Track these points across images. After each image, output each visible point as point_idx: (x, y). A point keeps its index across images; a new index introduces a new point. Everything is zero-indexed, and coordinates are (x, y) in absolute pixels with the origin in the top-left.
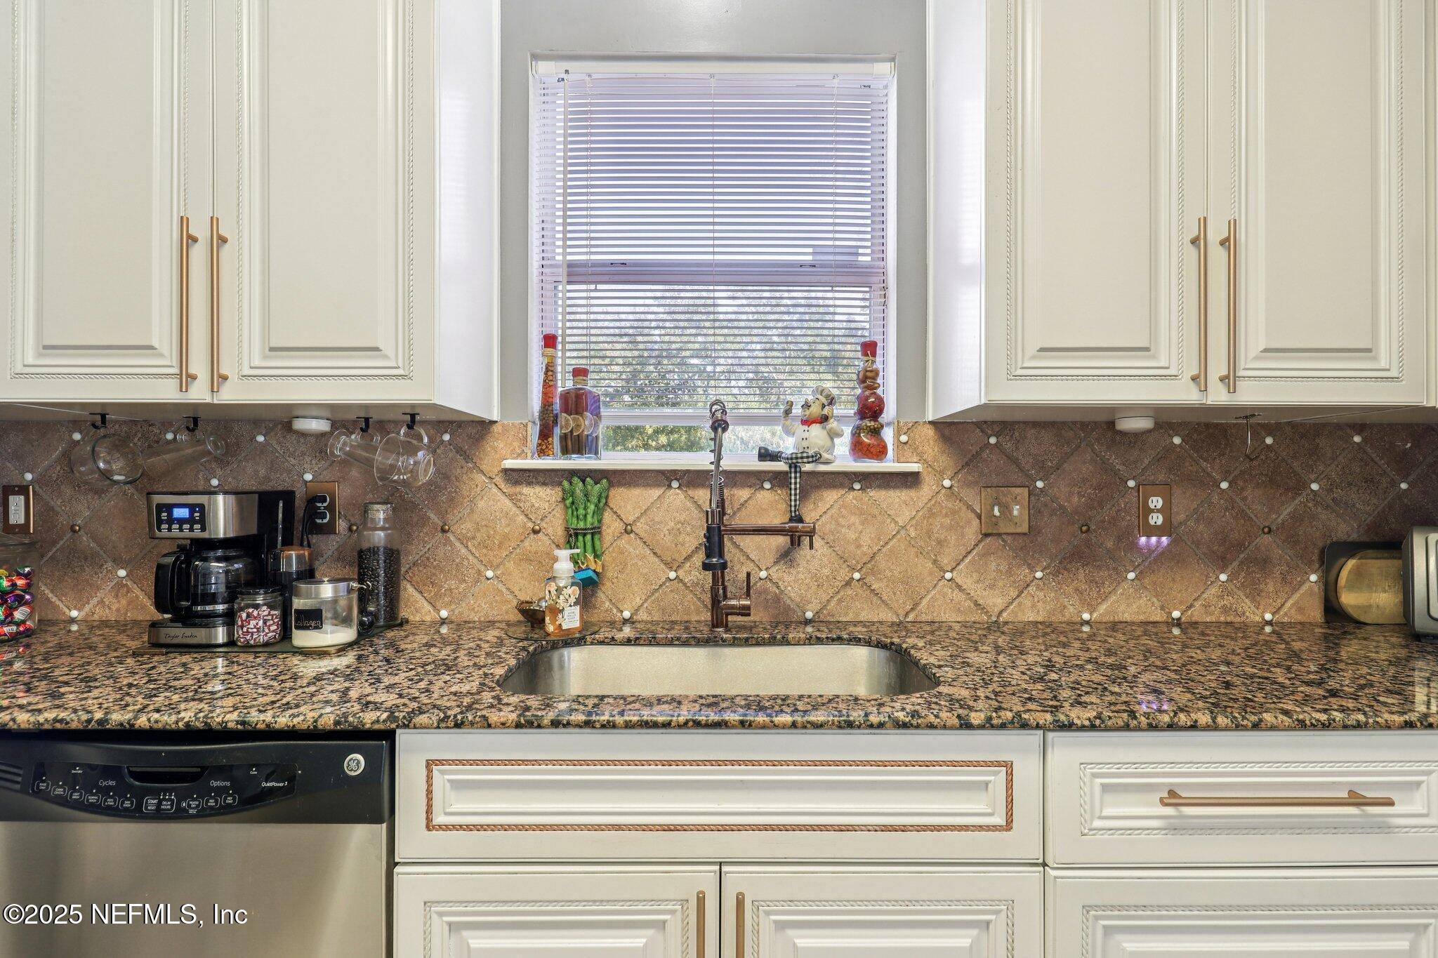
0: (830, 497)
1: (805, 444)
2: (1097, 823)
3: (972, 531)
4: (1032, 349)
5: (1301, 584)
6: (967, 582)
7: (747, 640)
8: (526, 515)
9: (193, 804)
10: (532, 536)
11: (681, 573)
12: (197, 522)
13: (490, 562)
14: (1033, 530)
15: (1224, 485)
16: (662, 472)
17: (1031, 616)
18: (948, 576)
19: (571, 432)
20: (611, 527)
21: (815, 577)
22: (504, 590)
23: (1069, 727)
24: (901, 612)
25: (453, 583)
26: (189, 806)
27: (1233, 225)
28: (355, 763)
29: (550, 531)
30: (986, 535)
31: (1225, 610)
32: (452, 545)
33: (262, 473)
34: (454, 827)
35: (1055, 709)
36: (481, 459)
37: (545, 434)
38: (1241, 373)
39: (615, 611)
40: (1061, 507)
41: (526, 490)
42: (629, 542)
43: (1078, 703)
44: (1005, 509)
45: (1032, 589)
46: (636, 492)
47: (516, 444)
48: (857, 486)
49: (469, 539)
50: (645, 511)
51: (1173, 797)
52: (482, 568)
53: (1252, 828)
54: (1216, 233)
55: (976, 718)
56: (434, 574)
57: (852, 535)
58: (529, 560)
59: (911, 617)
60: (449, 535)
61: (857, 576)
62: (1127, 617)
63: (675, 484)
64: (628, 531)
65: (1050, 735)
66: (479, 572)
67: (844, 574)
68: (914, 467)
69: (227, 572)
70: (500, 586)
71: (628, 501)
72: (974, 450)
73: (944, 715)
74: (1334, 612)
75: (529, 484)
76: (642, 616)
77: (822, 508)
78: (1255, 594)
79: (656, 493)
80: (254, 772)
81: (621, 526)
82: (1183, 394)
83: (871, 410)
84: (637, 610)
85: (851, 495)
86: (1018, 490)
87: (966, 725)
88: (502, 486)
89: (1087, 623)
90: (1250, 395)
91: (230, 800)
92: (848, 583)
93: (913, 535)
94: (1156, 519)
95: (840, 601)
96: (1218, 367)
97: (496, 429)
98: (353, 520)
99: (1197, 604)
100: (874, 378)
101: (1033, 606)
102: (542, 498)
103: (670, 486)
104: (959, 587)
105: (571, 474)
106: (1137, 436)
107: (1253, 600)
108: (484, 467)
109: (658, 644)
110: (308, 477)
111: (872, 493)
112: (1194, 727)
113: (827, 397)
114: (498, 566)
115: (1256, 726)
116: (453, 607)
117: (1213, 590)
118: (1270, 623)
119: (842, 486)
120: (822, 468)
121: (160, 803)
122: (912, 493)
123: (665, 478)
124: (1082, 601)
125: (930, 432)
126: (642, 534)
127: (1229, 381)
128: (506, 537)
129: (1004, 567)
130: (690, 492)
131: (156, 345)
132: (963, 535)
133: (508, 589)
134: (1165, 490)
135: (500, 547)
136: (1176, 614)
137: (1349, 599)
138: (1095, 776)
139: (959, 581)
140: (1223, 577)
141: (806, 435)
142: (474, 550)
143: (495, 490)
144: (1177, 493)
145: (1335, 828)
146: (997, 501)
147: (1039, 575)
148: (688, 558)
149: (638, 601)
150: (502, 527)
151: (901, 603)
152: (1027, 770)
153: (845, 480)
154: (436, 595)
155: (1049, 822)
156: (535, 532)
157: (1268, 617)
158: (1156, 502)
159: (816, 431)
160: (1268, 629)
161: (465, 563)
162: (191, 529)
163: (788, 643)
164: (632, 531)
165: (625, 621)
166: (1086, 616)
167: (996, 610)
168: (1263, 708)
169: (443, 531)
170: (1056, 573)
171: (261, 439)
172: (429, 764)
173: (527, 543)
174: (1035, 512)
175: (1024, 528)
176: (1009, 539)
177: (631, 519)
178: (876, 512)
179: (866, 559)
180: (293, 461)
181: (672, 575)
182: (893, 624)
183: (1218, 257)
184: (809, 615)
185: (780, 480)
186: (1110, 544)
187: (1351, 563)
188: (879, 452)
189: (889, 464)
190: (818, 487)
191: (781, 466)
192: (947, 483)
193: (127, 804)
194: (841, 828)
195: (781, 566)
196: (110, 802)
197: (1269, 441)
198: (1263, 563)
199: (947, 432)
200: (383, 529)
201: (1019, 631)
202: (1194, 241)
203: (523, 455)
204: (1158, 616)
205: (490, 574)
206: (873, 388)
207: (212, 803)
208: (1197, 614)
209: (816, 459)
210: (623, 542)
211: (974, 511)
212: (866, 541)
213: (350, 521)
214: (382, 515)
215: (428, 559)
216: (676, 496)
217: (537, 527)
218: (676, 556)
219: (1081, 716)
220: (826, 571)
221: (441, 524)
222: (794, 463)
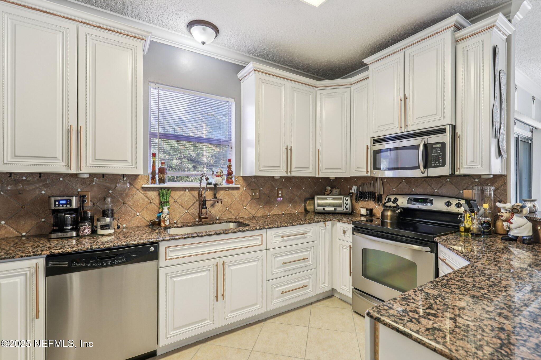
0: (222, 192)
1: (217, 181)
2: (274, 242)
3: (249, 198)
4: (262, 166)
5: (301, 205)
6: (248, 209)
7: (208, 224)
8: (148, 199)
9: (116, 262)
10: (150, 204)
11: (188, 211)
12: (68, 204)
13: (138, 211)
14: (260, 198)
15: (290, 188)
16: (184, 187)
17: (259, 215)
18: (245, 208)
19: (162, 178)
20: (171, 201)
21: (219, 210)
22: (142, 218)
23: (270, 228)
24: (236, 216)
25: (127, 217)
26: (115, 263)
27: (291, 147)
28: (152, 249)
29: (155, 202)
30: (252, 199)
31: (291, 211)
32: (126, 207)
33: (62, 189)
34: (171, 259)
35: (268, 226)
36: (135, 185)
37: (153, 178)
38: (292, 171)
39: (172, 221)
40: (265, 193)
41: (148, 192)
42: (176, 204)
43: (271, 225)
44: (255, 194)
45: (260, 209)
46: (177, 192)
47: (145, 181)
48: (227, 190)
49: (131, 205)
50: (180, 197)
51: (283, 237)
52: (136, 213)
53: (292, 240)
54: (289, 148)
55: (258, 228)
56: (121, 215)
57: (226, 200)
58: (149, 210)
59: (238, 217)
60: (126, 205)
61: (227, 209)
62: (275, 214)
63: (187, 190)
64: (175, 201)
65: (267, 229)
66: (135, 214)
67: (224, 209)
68: (239, 186)
69: (71, 218)
70: (141, 217)
71: (175, 195)
72: (250, 182)
73: (253, 228)
74: (306, 210)
75: (149, 191)
76: (179, 221)
77: (220, 194)
78: (295, 207)
79: (182, 192)
80: (129, 254)
81: (174, 201)
82: (284, 174)
83: (230, 174)
84: (178, 220)
85: (226, 192)
86: (257, 190)
87: (256, 229)
88: (142, 191)
89: (269, 215)
90: (294, 175)
91: (124, 260)
92: (225, 211)
93: (238, 199)
94: (280, 195)
95: (224, 215)
96: (289, 170)
97: (140, 177)
98: (94, 202)
99: (286, 210)
100: (231, 167)
101: (260, 213)
102: (153, 195)
103: (186, 191)
104: (247, 210)
105: (161, 188)
106: (277, 179)
107: (295, 209)
108: (136, 187)
109: (188, 227)
110: (79, 190)
111: (230, 191)
112: (285, 226)
113: (221, 171)
114: (140, 212)
115: (292, 225)
116: (127, 223)
117: (289, 208)
118: (297, 213)
119: (224, 190)
120: (221, 186)
121: (107, 263)
122: (238, 191)
123: (185, 189)
124: (268, 211)
125: (241, 178)
126: (179, 202)
127: (291, 172)
128: (143, 204)
129: (255, 206)
130: (191, 192)
131: (58, 157)
132: (248, 199)
133: (143, 218)
134: (281, 189)
135: (141, 207)
136: (283, 212)
137: (308, 208)
138: (273, 235)
139: (247, 209)
140: (290, 205)
141: (217, 179)
142: (133, 208)
143: (139, 193)
144: (283, 190)
145: (301, 238)
146: (254, 192)
147: (261, 206)
148: (190, 207)
149: (178, 218)
150: (141, 202)
151: (236, 214)
152: (264, 235)
153: (225, 188)
154: (121, 221)
155: (267, 243)
156: (151, 203)
157: (297, 212)
158: (280, 192)
159: (220, 178)
160: (297, 214)
161: (131, 212)
162: (66, 206)
163: (216, 224)
164: (176, 201)
165: (175, 223)
166: (269, 214)
167: (254, 214)
168: (293, 223)
169: (124, 204)
170: (264, 206)
171: (61, 179)
172: (166, 248)
173: (148, 206)
174: (260, 194)
175: (259, 198)
176: (256, 200)
177: (176, 199)
178: (231, 195)
179: (229, 205)
180: (73, 186)
181: (186, 211)
182: (234, 218)
183: (289, 151)
184: (217, 218)
185: (211, 189)
186: (273, 200)
187: (308, 201)
188: (232, 182)
189: (234, 185)
190: (219, 190)
191: (212, 186)
192: (245, 189)
193: (99, 265)
194: (238, 249)
195: (211, 208)
196: (94, 265)
197: (297, 180)
198: (296, 202)
199: (245, 178)
200: (110, 204)
201: (258, 217)
202: (286, 149)
203: (147, 183)
204: (280, 213)
205: (138, 214)
206: (231, 169)
207: (120, 261)
208: (286, 212)
209: (220, 184)
210: (174, 204)
211: (249, 194)
212: (229, 201)
213: (93, 202)
214: (110, 200)
215: (119, 211)
216: (187, 193)
217: (151, 202)
218: (187, 207)
219: (271, 226)
220: (221, 208)
221: (123, 202)
222: (215, 185)
